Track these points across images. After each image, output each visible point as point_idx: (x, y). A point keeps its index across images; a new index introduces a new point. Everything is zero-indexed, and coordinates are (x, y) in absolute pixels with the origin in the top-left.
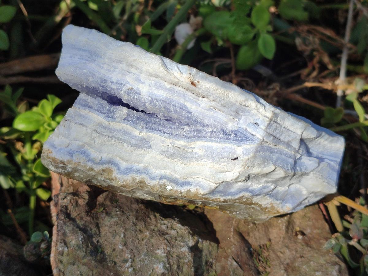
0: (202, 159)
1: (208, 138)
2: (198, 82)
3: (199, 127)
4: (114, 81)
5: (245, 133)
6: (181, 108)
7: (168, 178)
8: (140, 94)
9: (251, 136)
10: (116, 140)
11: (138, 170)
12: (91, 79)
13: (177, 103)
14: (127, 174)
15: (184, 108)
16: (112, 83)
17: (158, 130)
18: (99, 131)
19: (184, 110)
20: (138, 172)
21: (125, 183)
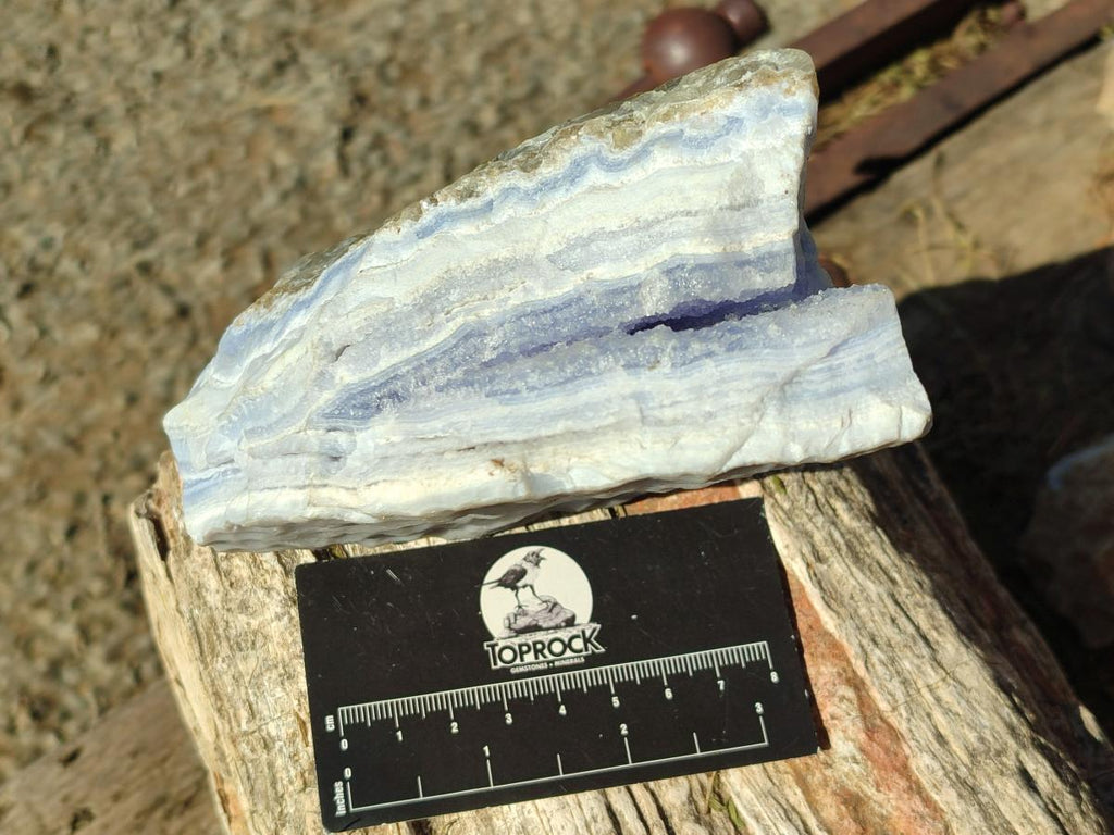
0: (415, 305)
1: (424, 361)
2: (491, 474)
3: (458, 374)
4: (708, 361)
5: (351, 424)
6: (516, 392)
7: (474, 216)
8: (627, 366)
9: (333, 425)
10: (636, 225)
11: (555, 187)
12: (773, 329)
13: (527, 398)
14: (576, 164)
15: (508, 396)
16: (710, 354)
17: (551, 311)
18: (685, 219)
19: (506, 393)
20: (550, 186)
21: (574, 138)
